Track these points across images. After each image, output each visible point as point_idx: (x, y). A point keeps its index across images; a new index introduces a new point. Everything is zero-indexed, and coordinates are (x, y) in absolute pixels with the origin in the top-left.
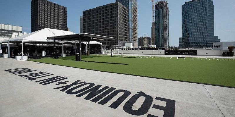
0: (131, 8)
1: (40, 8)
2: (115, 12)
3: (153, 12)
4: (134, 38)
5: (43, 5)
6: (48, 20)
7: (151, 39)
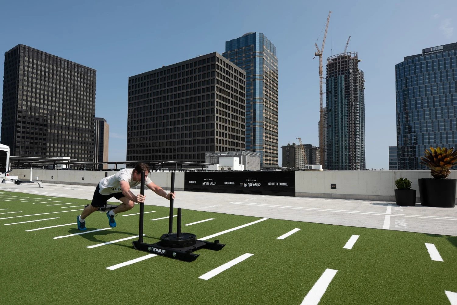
0: (262, 71)
1: (24, 70)
2: (207, 79)
3: (321, 82)
4: (268, 147)
5: (33, 63)
6: (44, 100)
7: (316, 148)
